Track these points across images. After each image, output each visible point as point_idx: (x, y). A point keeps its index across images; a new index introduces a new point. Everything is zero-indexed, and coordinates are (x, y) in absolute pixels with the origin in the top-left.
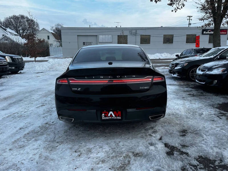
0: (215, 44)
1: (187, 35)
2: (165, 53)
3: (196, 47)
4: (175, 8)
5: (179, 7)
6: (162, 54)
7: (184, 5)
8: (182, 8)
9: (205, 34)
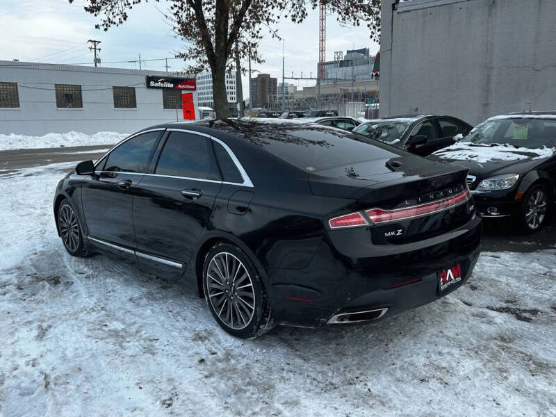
0: (218, 111)
1: (114, 88)
2: (73, 132)
3: (186, 117)
4: (104, 21)
5: (114, 20)
6: (65, 135)
7: (126, 16)
8: (121, 22)
9: (154, 87)
